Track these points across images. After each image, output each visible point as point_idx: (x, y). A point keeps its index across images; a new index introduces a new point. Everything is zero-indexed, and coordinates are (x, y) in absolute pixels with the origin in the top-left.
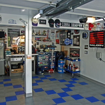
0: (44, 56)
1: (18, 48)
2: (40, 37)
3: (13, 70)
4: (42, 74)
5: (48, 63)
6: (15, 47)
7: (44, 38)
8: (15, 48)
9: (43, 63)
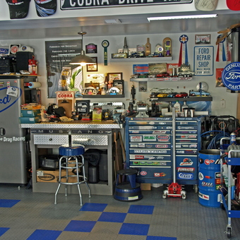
0: (151, 133)
1: (77, 102)
2: (150, 65)
3: (40, 173)
4: (130, 199)
5: (165, 159)
6: (67, 98)
7: (168, 65)
8: (65, 102)
9: (146, 156)
